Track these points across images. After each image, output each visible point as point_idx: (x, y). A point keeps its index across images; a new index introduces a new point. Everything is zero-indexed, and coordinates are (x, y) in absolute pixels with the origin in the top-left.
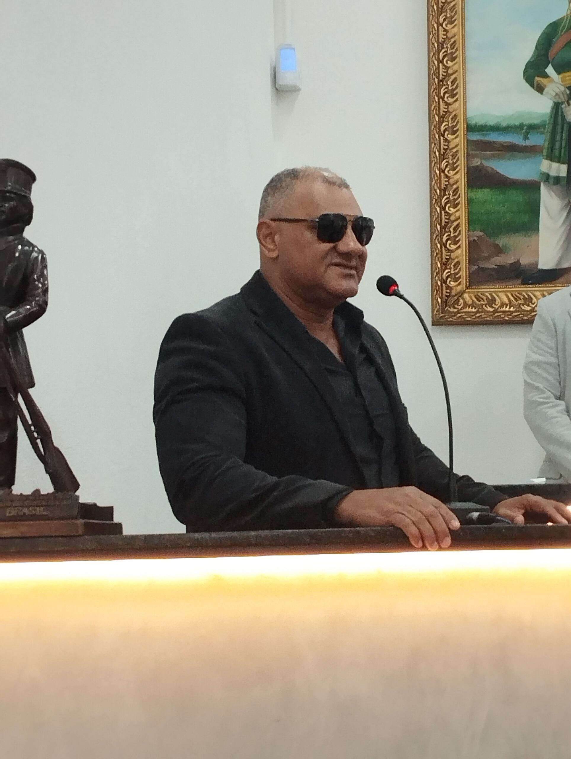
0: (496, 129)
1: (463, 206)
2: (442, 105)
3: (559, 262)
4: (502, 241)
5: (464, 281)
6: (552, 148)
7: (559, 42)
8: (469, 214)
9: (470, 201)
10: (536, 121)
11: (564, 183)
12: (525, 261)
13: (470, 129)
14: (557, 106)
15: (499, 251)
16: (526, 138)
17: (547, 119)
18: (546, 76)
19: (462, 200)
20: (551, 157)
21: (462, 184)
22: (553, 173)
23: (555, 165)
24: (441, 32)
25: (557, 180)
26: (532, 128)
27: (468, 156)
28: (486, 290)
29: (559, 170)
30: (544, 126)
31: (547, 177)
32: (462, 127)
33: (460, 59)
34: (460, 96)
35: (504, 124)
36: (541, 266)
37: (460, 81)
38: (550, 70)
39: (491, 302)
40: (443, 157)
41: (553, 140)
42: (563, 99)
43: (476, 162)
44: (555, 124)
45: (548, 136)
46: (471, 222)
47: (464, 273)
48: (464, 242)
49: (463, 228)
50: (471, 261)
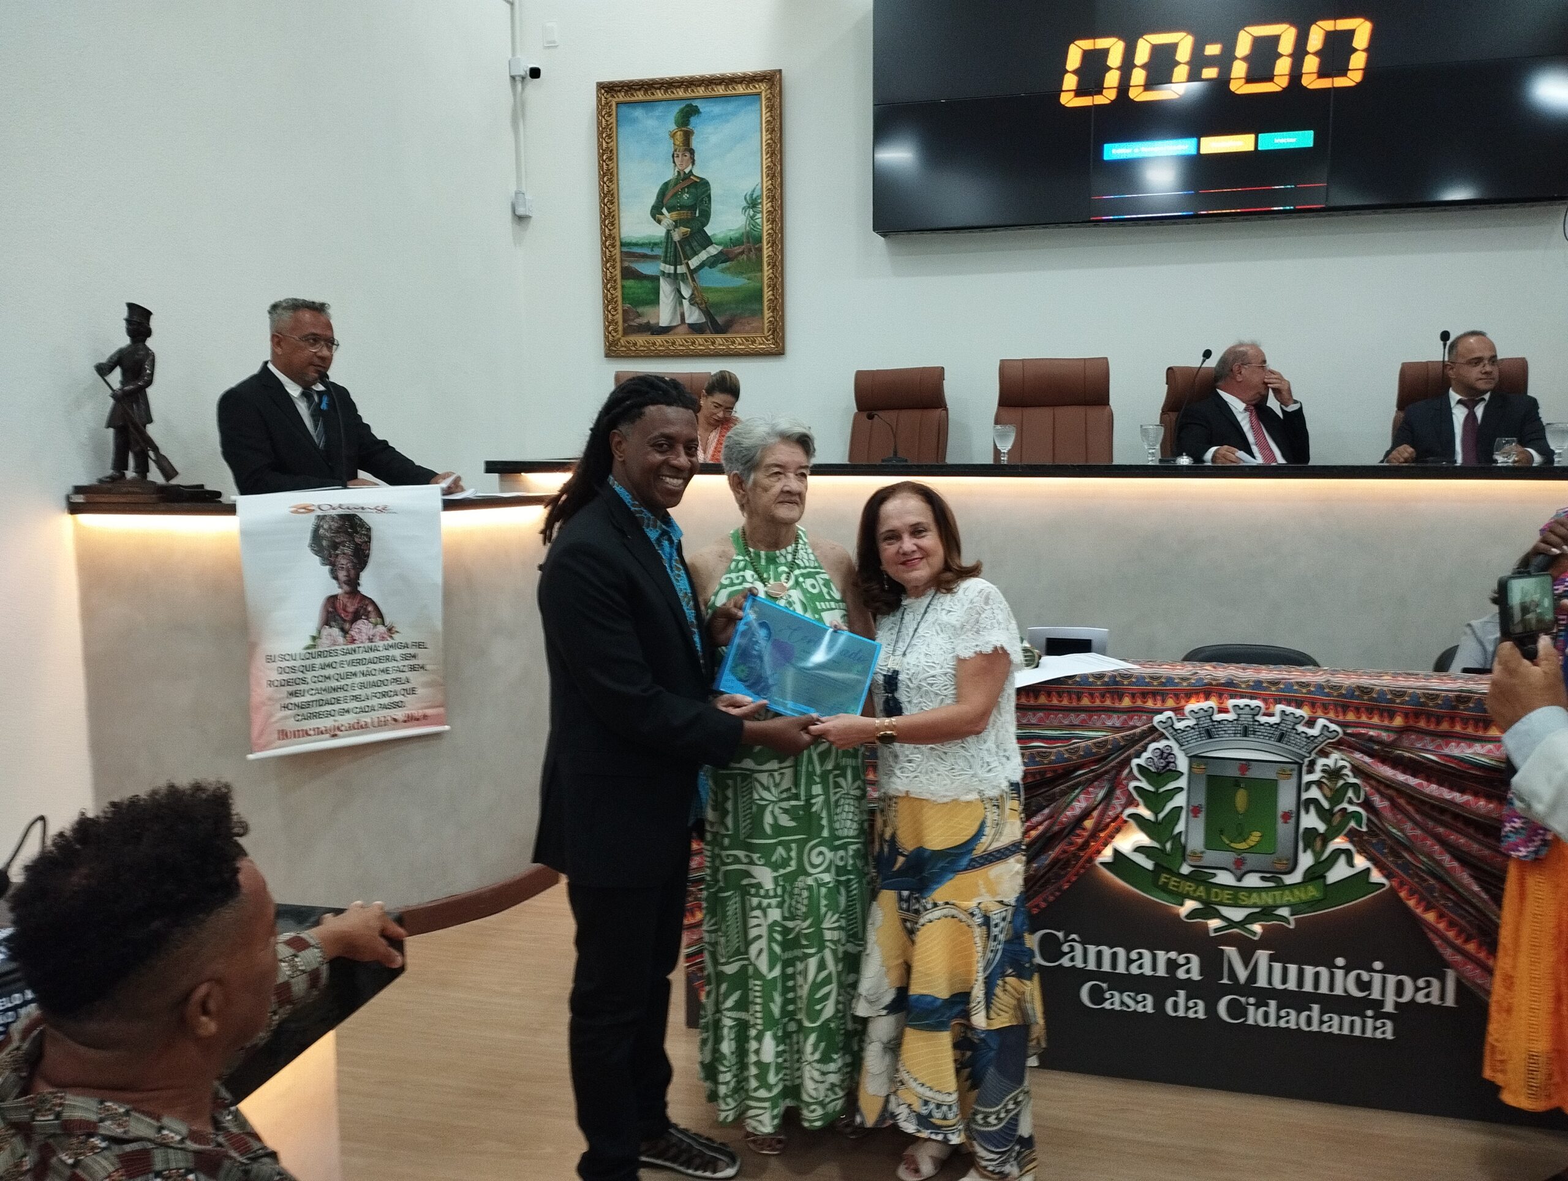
0: (636, 245)
1: (619, 290)
2: (607, 230)
3: (671, 321)
4: (640, 310)
5: (621, 332)
6: (666, 256)
7: (669, 194)
8: (623, 293)
9: (623, 287)
10: (658, 241)
11: (672, 276)
12: (652, 322)
13: (622, 244)
14: (668, 232)
15: (639, 315)
16: (652, 250)
17: (663, 239)
18: (662, 214)
19: (619, 286)
20: (665, 262)
21: (619, 277)
22: (666, 271)
23: (668, 266)
24: (606, 188)
25: (669, 275)
26: (655, 244)
27: (622, 261)
28: (632, 338)
29: (669, 269)
30: (661, 242)
31: (663, 273)
32: (618, 244)
33: (616, 204)
34: (616, 226)
35: (641, 242)
36: (661, 325)
37: (616, 217)
38: (664, 211)
39: (635, 344)
40: (607, 261)
41: (666, 252)
42: (671, 228)
43: (626, 264)
44: (667, 243)
45: (664, 250)
46: (623, 299)
47: (620, 328)
48: (620, 311)
49: (620, 302)
50: (624, 321)
